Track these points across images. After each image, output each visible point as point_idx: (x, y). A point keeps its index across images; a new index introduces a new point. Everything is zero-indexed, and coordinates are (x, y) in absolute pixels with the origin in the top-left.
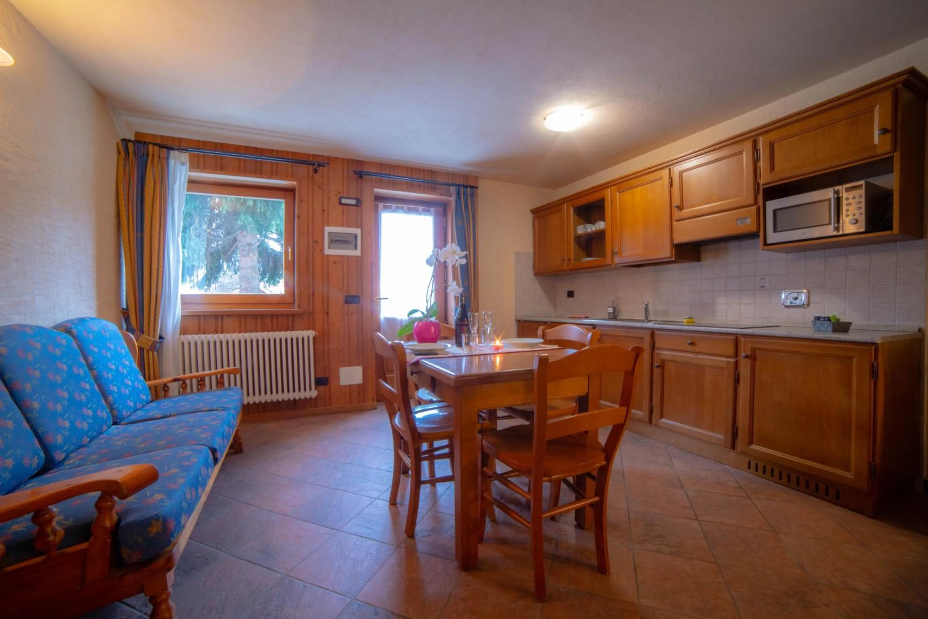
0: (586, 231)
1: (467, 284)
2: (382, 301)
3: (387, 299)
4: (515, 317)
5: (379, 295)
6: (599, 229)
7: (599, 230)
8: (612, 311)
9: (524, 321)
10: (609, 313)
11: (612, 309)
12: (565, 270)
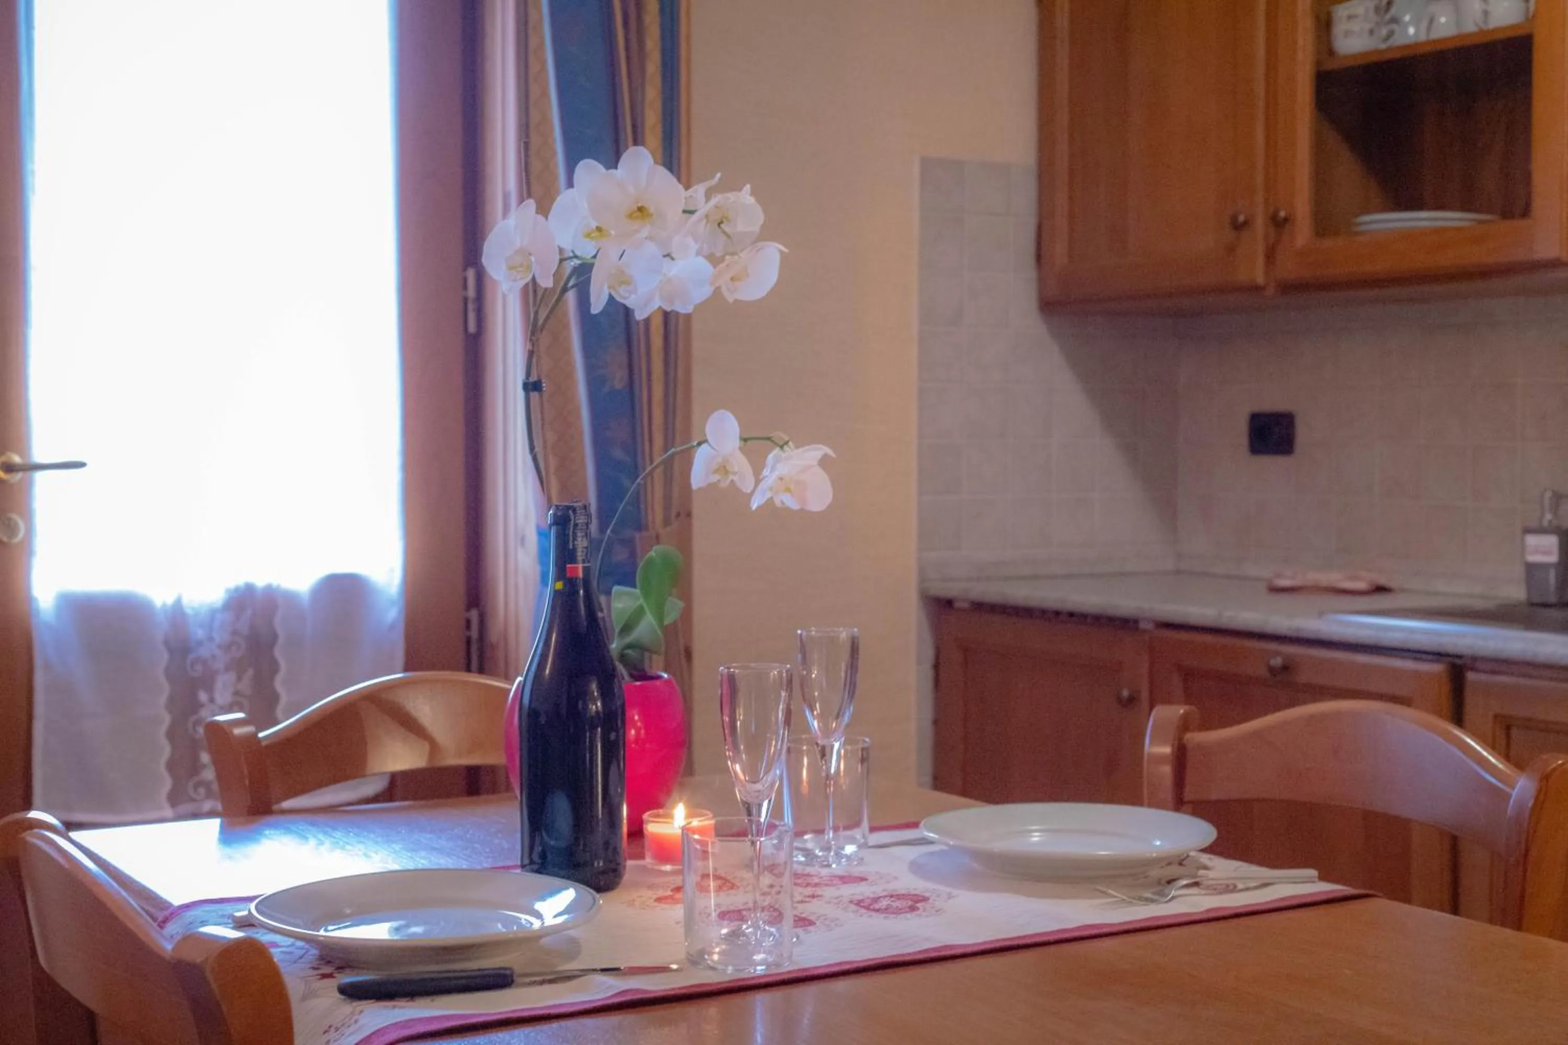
0: (1391, 34)
1: (619, 380)
2: (40, 477)
3: (80, 465)
4: (922, 579)
5: (23, 445)
6: (1485, 27)
7: (1481, 32)
8: (1553, 558)
9: (979, 607)
10: (1531, 569)
11: (1551, 542)
12: (1256, 289)
